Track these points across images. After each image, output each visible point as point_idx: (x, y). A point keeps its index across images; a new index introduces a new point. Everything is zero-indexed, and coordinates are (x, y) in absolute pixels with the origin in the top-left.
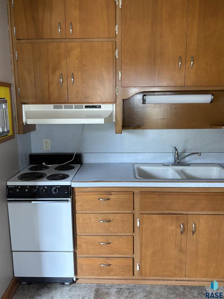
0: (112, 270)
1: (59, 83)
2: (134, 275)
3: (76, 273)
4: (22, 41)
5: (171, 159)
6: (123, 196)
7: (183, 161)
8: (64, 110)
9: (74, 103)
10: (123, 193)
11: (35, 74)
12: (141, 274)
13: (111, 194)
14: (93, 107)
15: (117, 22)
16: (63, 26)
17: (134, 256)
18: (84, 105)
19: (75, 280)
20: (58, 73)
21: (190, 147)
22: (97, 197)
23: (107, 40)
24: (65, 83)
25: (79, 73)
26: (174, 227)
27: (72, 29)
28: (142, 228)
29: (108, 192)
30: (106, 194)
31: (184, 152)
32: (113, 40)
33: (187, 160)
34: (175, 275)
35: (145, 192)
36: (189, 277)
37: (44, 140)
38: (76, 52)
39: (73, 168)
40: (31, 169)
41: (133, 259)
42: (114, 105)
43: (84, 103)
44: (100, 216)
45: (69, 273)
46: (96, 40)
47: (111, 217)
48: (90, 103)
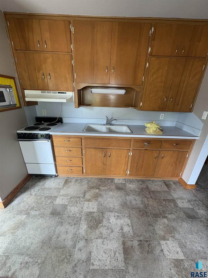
0: (73, 172)
1: (42, 79)
2: (83, 174)
3: (57, 172)
4: (18, 51)
5: (105, 122)
6: (76, 140)
7: (111, 123)
8: (46, 94)
9: (52, 90)
10: (76, 138)
11: (28, 72)
12: (86, 173)
13: (70, 139)
14: (62, 93)
15: (72, 43)
16: (41, 43)
17: (83, 166)
18: (57, 92)
19: (57, 175)
20: (41, 72)
21: (115, 117)
22: (63, 139)
23: (67, 53)
24: (46, 79)
25: (53, 73)
26: (100, 154)
27: (46, 45)
28: (86, 154)
29: (69, 137)
30: (68, 138)
31: (112, 119)
32: (71, 54)
33: (113, 122)
34: (101, 174)
35: (87, 138)
36: (107, 175)
37: (43, 110)
38: (50, 60)
39: (57, 124)
40: (35, 125)
41: (83, 167)
42: (73, 92)
43: (57, 91)
44: (65, 148)
45: (54, 173)
46: (61, 53)
47: (71, 149)
48: (60, 91)
